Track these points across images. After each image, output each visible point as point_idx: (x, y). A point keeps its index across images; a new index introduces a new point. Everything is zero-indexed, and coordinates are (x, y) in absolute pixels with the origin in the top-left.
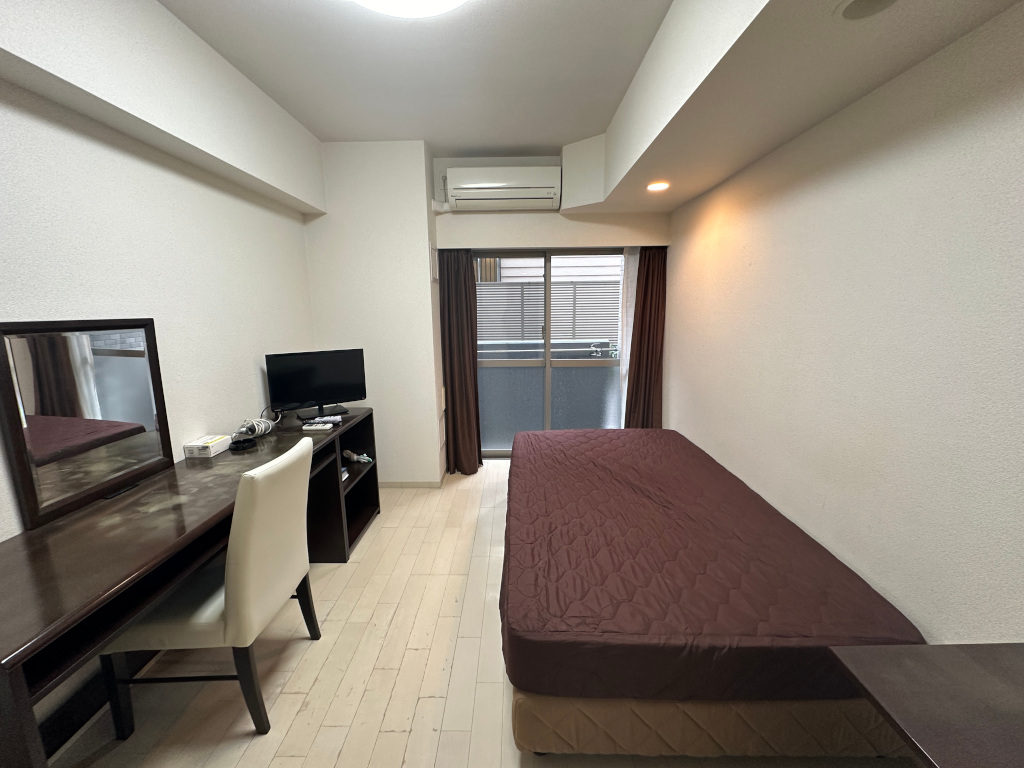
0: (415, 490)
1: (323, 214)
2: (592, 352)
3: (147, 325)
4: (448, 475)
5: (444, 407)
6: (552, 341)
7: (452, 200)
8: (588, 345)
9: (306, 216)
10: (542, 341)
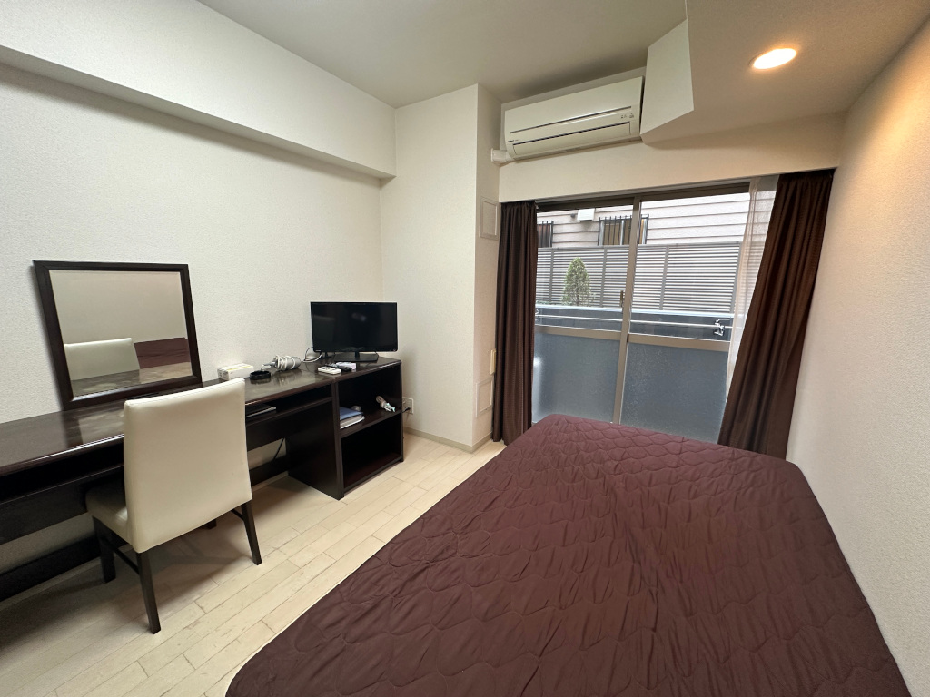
0: (448, 448)
1: (394, 177)
2: (716, 330)
3: (183, 270)
4: (491, 441)
5: (492, 370)
6: (634, 311)
7: (509, 146)
8: (712, 320)
9: (381, 181)
10: (620, 310)
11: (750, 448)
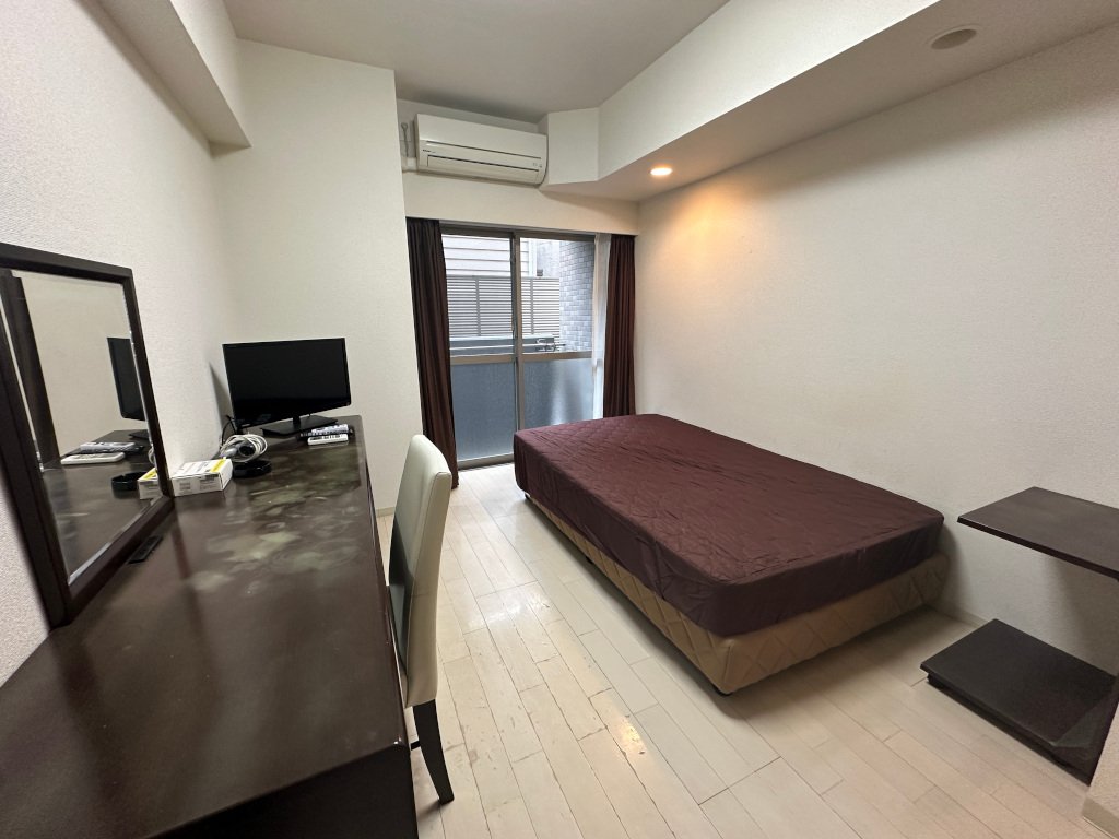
3: (127, 280)
11: (621, 414)
